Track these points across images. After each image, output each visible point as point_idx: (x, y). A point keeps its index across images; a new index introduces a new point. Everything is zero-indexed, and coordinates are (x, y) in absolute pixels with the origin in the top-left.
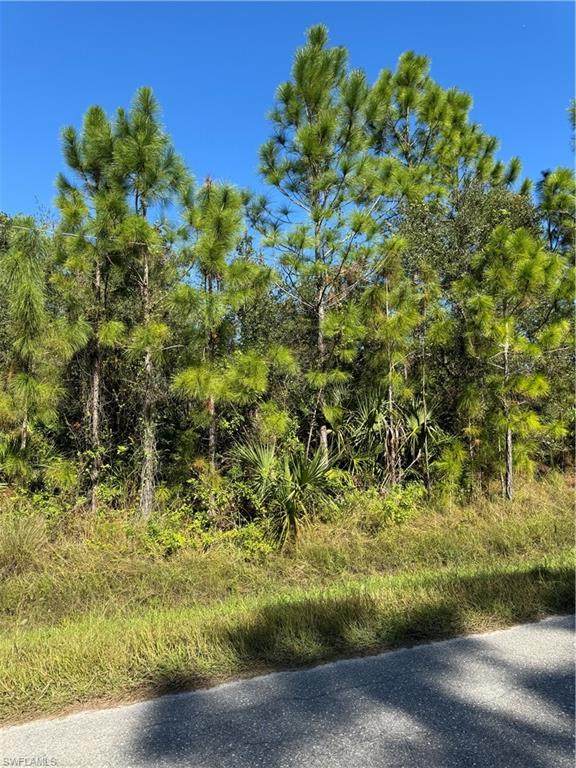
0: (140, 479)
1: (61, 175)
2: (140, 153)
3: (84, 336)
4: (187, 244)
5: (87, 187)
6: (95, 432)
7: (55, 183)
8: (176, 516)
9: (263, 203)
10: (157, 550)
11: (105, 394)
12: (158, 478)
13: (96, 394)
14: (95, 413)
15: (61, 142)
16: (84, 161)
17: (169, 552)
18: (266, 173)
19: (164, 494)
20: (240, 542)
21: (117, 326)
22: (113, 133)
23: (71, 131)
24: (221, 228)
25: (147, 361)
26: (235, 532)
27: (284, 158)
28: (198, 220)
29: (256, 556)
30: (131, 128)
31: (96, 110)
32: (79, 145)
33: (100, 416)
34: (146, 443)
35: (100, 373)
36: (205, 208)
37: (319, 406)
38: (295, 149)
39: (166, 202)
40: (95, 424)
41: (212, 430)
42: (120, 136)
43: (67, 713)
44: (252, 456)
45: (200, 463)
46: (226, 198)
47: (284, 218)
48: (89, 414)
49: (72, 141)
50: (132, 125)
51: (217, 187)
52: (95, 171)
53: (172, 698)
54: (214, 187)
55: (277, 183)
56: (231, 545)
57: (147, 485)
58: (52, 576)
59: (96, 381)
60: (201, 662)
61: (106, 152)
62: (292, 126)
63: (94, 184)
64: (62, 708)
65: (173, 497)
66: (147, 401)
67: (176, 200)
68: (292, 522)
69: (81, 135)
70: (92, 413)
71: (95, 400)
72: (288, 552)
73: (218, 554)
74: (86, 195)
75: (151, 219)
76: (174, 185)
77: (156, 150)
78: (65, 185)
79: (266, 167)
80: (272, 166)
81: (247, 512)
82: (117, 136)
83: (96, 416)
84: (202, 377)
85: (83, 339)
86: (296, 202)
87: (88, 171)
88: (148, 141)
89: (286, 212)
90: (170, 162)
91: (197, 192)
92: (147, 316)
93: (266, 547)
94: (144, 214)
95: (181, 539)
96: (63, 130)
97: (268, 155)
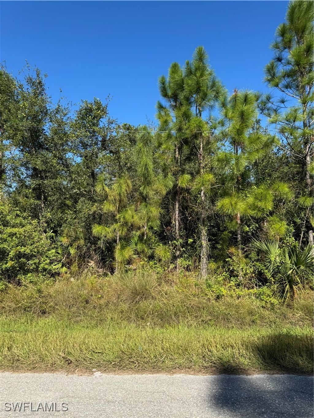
0: (200, 257)
1: (158, 102)
2: (198, 83)
3: (171, 183)
4: (224, 128)
5: (171, 106)
6: (177, 232)
7: (156, 106)
8: (220, 278)
9: (268, 99)
10: (211, 295)
11: (182, 212)
12: (210, 257)
13: (177, 212)
14: (177, 222)
15: (158, 85)
16: (170, 93)
17: (218, 297)
18: (269, 81)
19: (213, 266)
20: (258, 296)
21: (187, 177)
22: (184, 75)
23: (163, 78)
24: (243, 117)
25: (202, 194)
26: (255, 290)
27: (281, 69)
28: (230, 114)
29: (269, 305)
30: (193, 70)
31: (175, 65)
32: (167, 85)
33: (179, 223)
34: (203, 238)
35: (179, 201)
36: (234, 107)
37: (307, 218)
38: (289, 63)
39: (212, 107)
40: (177, 227)
41: (239, 232)
42: (187, 76)
43: (174, 373)
44: (264, 247)
45: (233, 250)
46: (246, 100)
47: (282, 105)
48: (174, 222)
49: (163, 83)
50: (193, 69)
51: (241, 94)
52: (175, 97)
53: (227, 377)
54: (239, 94)
55: (277, 85)
56: (253, 298)
57: (204, 260)
58: (160, 303)
59: (177, 206)
60: (242, 360)
61: (180, 86)
62: (287, 50)
63: (174, 104)
64: (171, 370)
65: (218, 268)
66: (203, 216)
67: (217, 105)
68: (291, 287)
69: (168, 79)
70: (175, 222)
71: (177, 215)
72: (289, 306)
73: (246, 301)
74: (171, 110)
75: (204, 117)
76: (216, 97)
77: (207, 80)
78: (161, 107)
79: (270, 77)
80: (273, 76)
81: (262, 279)
82: (185, 76)
83: (177, 224)
84: (233, 202)
85: (171, 184)
86: (290, 94)
87: (171, 97)
88: (202, 75)
89: (283, 102)
90: (214, 85)
91: (229, 99)
92: (202, 170)
93: (274, 301)
94: (200, 115)
95: (224, 291)
96: (159, 79)
97: (271, 71)
